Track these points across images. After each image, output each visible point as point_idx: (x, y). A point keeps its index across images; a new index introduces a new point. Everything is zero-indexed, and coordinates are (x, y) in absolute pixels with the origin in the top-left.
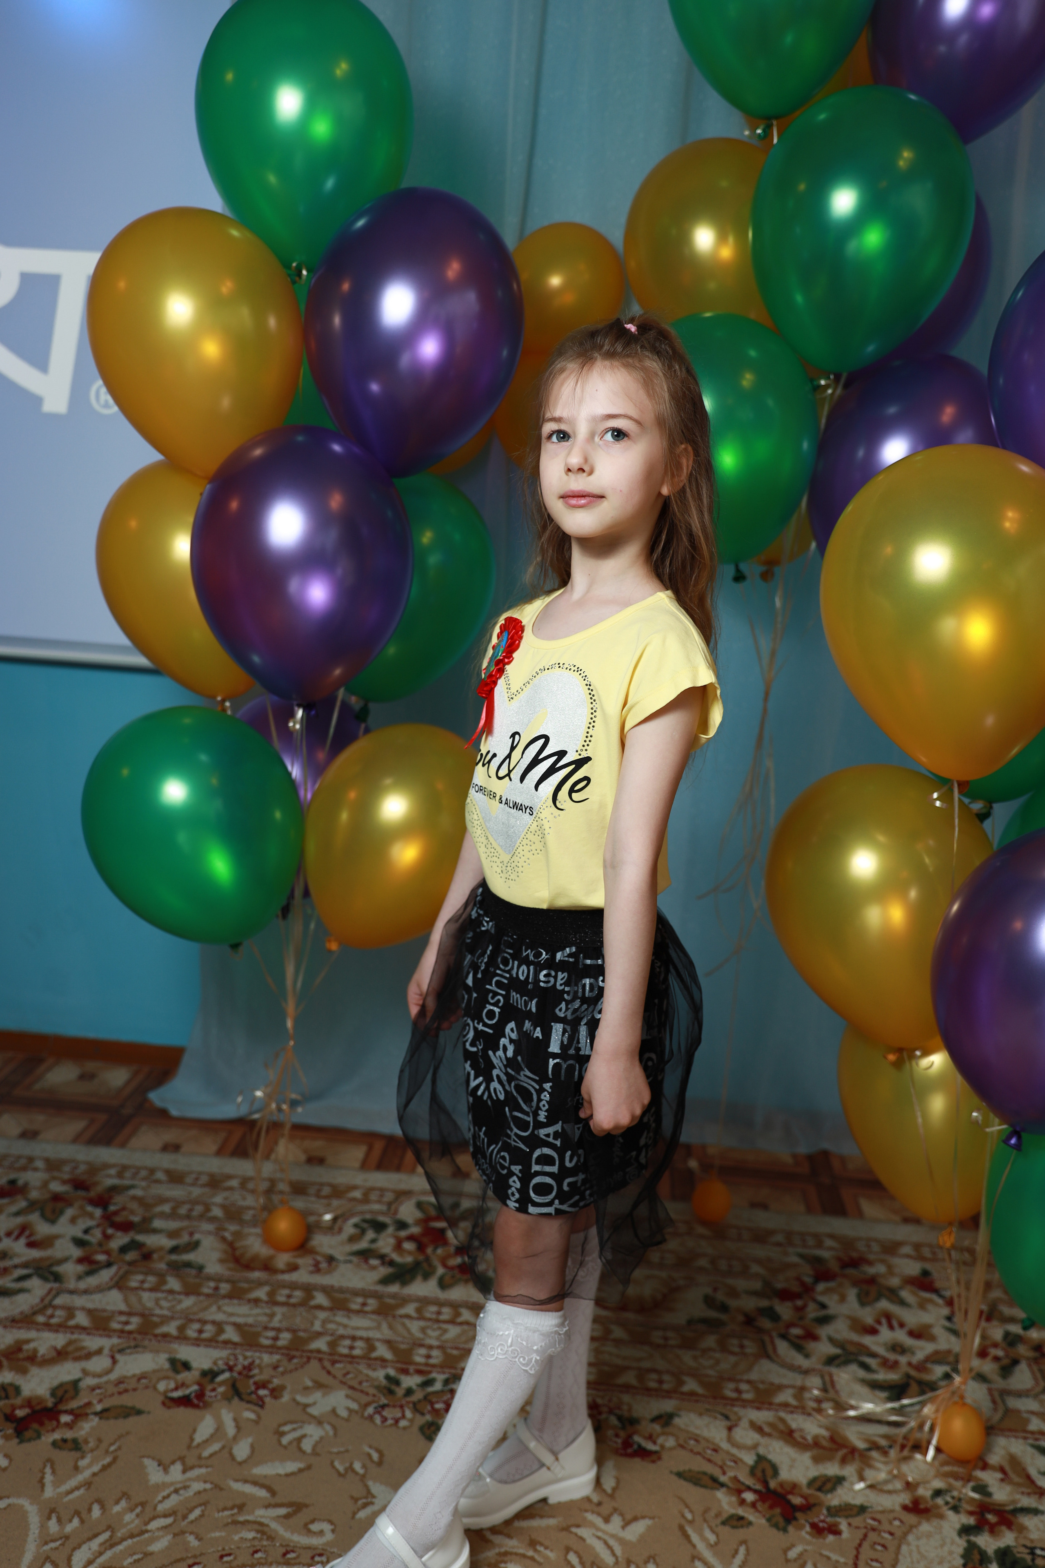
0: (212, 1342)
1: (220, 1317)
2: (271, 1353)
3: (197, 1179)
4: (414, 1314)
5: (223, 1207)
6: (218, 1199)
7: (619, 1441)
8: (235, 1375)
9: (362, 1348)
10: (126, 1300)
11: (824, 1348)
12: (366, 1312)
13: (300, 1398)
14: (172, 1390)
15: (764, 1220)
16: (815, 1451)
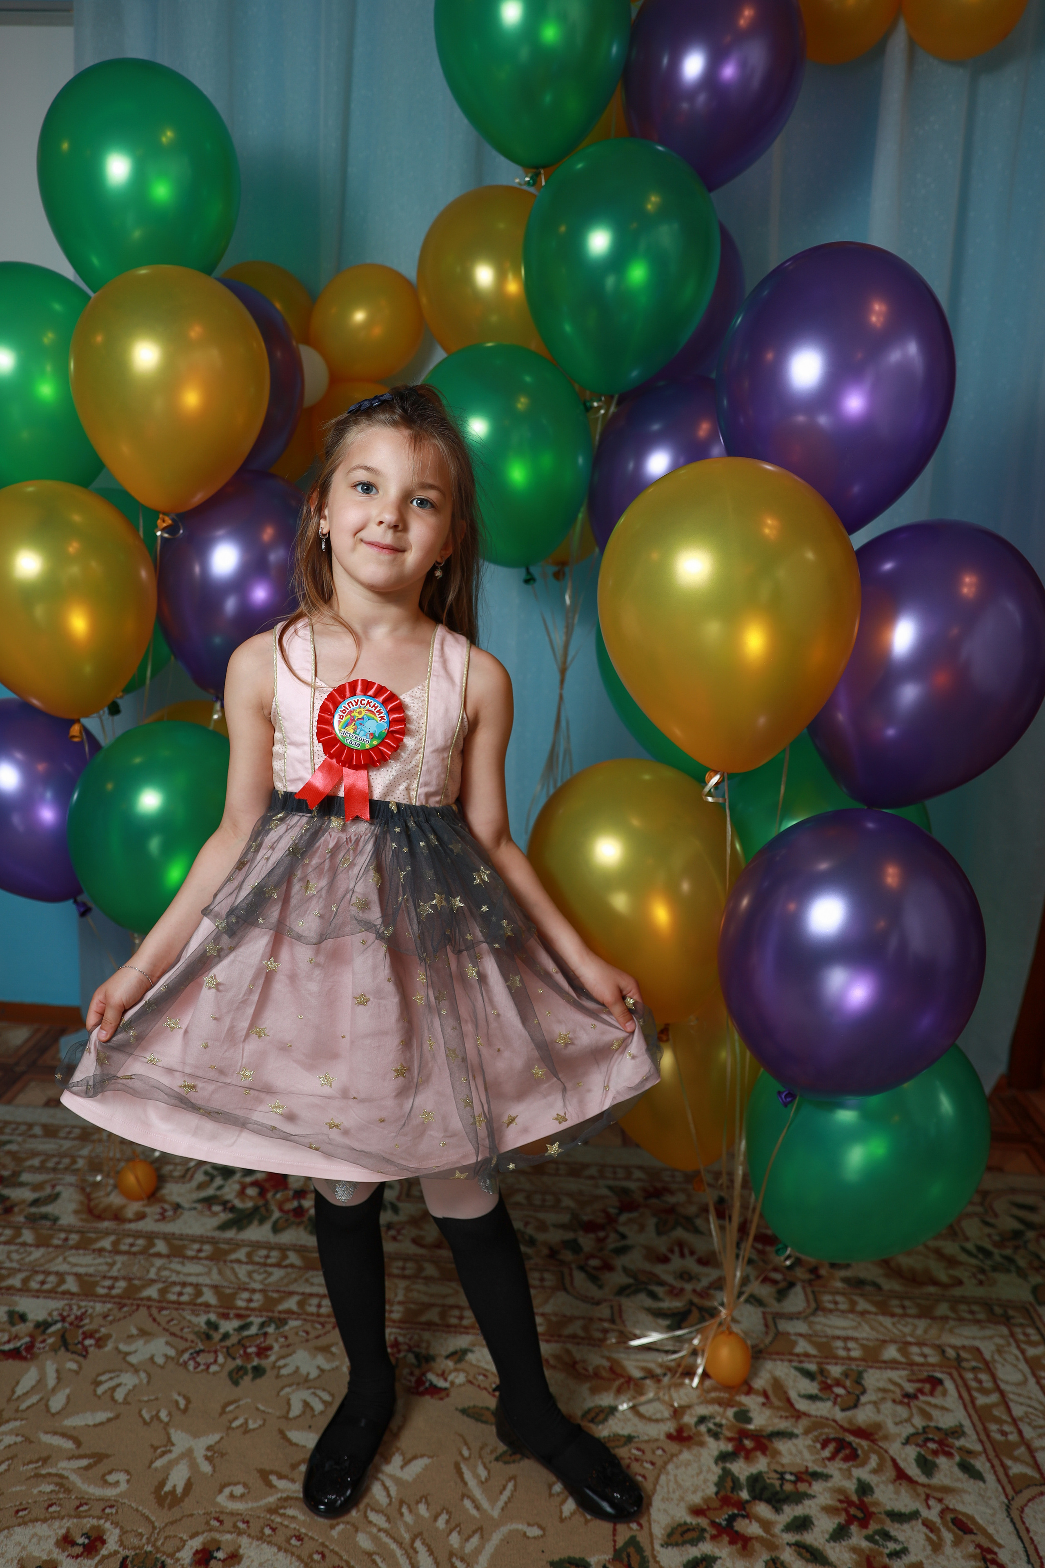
0: (52, 1293)
1: (64, 1268)
2: (104, 1302)
3: (71, 1134)
4: (243, 1258)
7: (413, 1379)
8: (67, 1325)
9: (189, 1294)
11: (618, 1278)
12: (200, 1259)
13: (123, 1347)
14: (5, 1343)
16: (595, 1382)
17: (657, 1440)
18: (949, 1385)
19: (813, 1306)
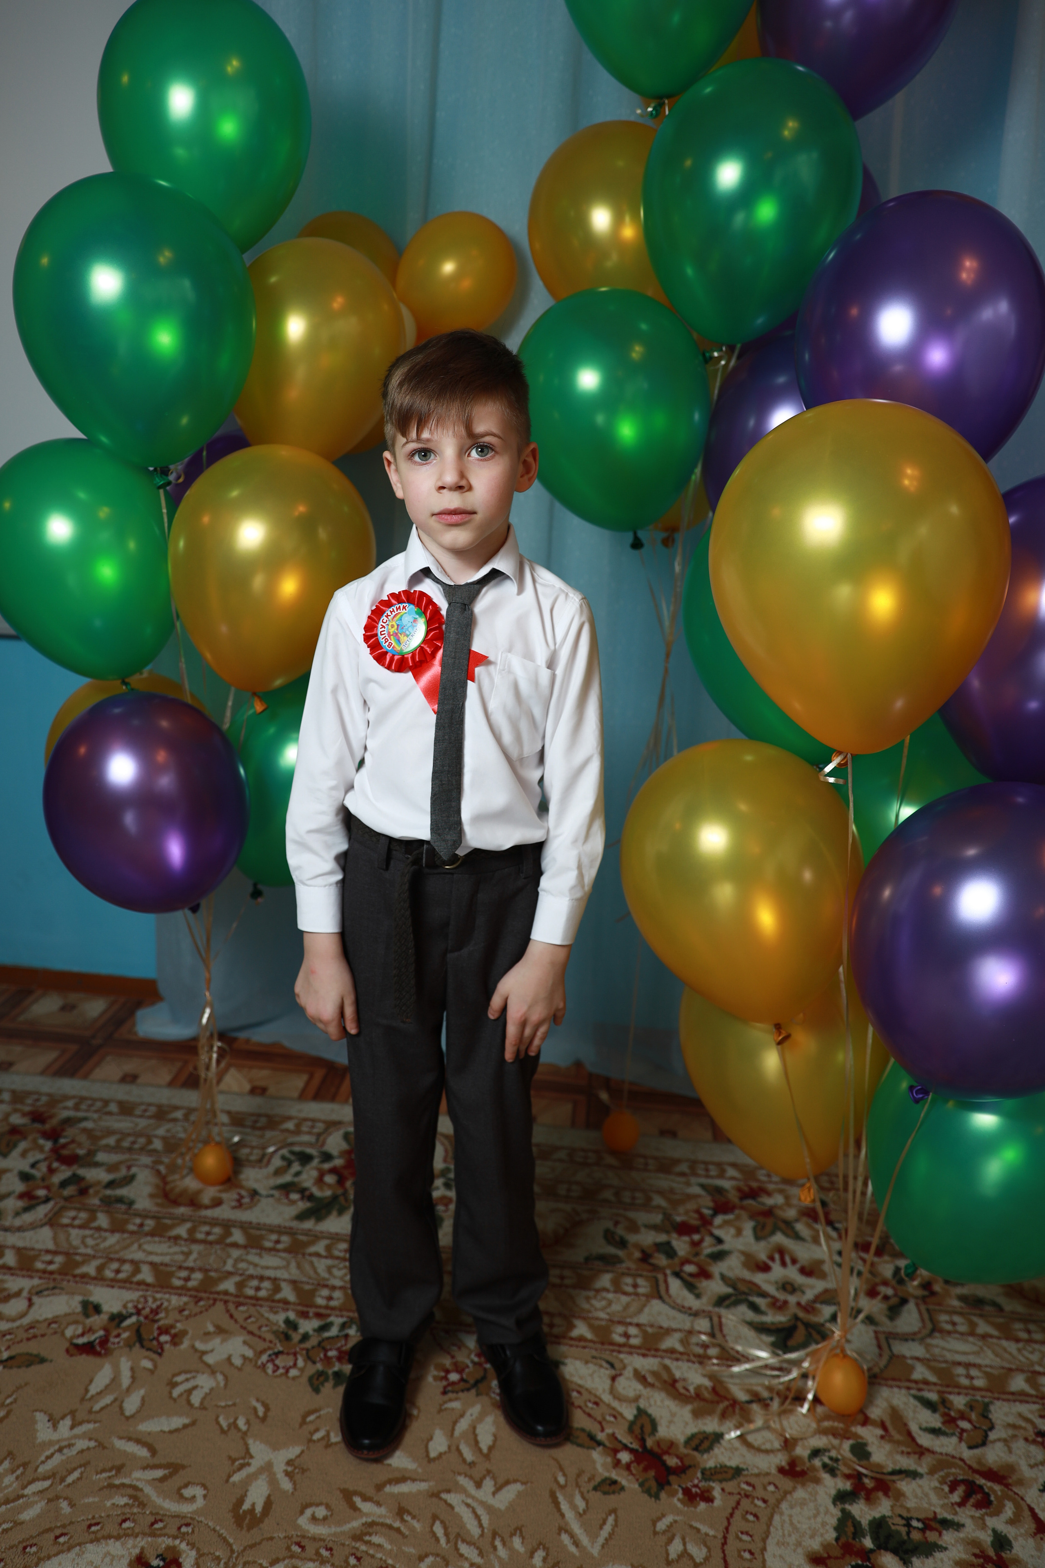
0: (127, 1283)
1: (139, 1256)
2: (180, 1295)
3: (145, 1111)
4: (323, 1252)
5: (164, 1139)
6: (161, 1132)
8: (142, 1319)
9: (268, 1290)
11: (715, 1287)
12: (278, 1251)
13: (199, 1346)
14: (79, 1336)
15: (672, 1149)
16: (696, 1404)
17: (768, 1474)
19: (929, 1326)
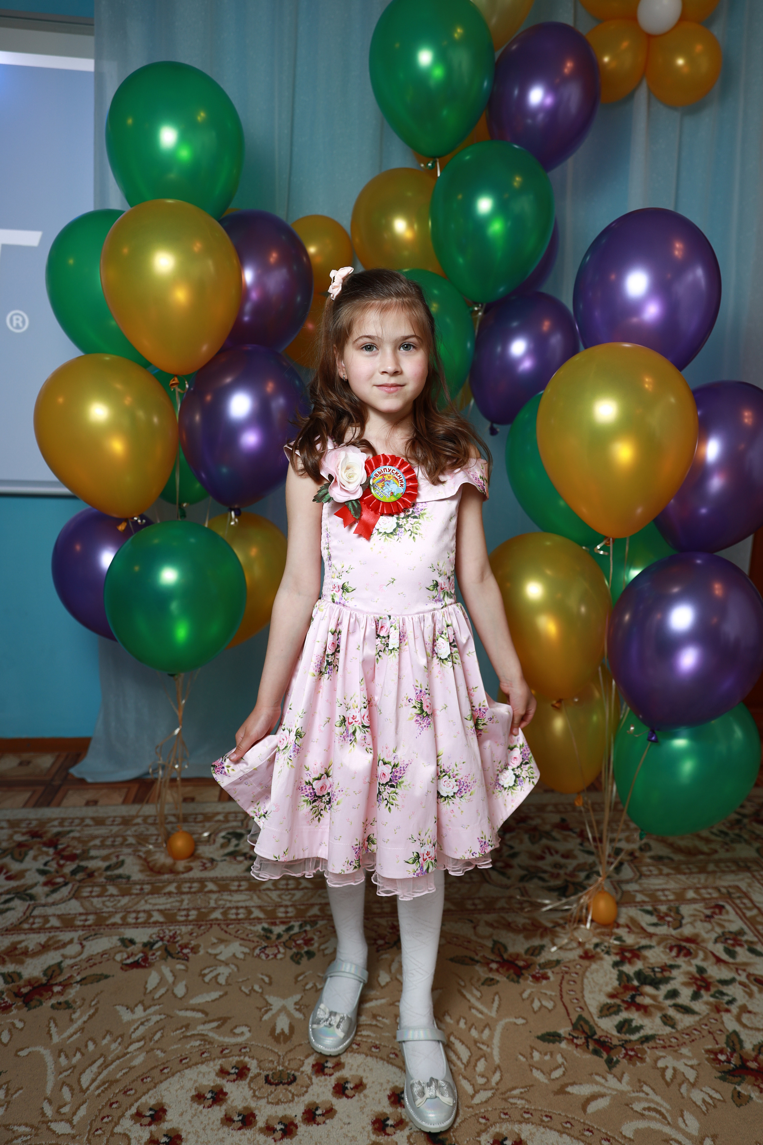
0: (146, 924)
1: (148, 907)
2: (186, 925)
3: (114, 821)
5: (134, 836)
6: (131, 832)
8: (166, 942)
10: (82, 905)
11: (517, 872)
12: (242, 891)
13: (210, 951)
14: (126, 959)
16: (525, 933)
17: (574, 960)
18: (728, 907)
19: (638, 874)
